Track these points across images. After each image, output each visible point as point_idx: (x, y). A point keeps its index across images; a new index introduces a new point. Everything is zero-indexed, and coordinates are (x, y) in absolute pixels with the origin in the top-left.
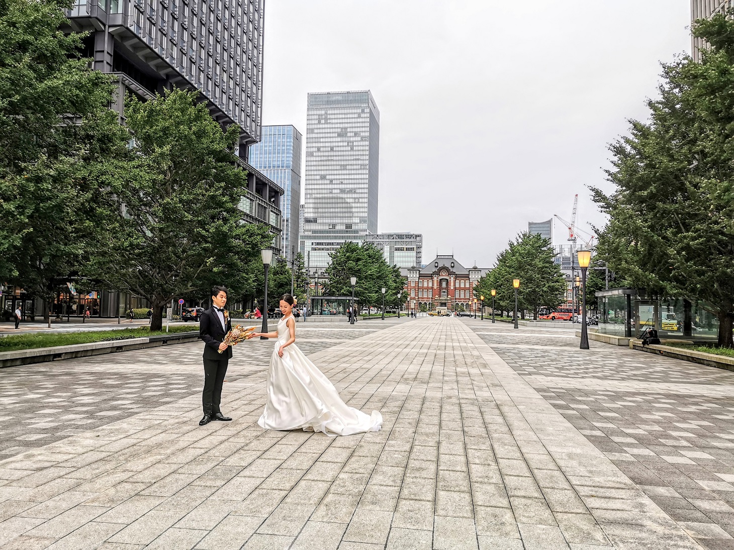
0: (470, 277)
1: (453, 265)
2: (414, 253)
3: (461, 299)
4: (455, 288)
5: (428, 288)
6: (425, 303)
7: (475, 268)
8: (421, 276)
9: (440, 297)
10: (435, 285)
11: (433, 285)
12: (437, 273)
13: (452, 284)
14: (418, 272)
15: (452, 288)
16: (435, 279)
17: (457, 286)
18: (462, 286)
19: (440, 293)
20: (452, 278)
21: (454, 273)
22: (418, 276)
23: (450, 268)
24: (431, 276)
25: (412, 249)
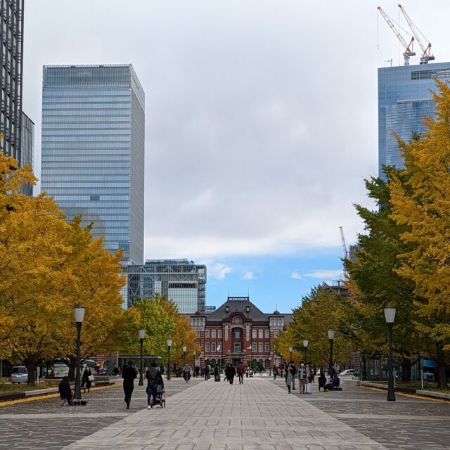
0: (271, 325)
1: (248, 309)
2: (194, 292)
3: (258, 354)
4: (252, 340)
5: (216, 340)
6: (213, 359)
7: (276, 313)
8: (208, 324)
9: (232, 351)
10: (226, 335)
11: (223, 336)
12: (228, 320)
13: (248, 335)
14: (204, 319)
15: (248, 340)
16: (226, 327)
17: (254, 336)
18: (261, 336)
19: (233, 346)
20: (248, 327)
21: (250, 321)
22: (204, 324)
23: (245, 314)
24: (220, 325)
25: (192, 286)
